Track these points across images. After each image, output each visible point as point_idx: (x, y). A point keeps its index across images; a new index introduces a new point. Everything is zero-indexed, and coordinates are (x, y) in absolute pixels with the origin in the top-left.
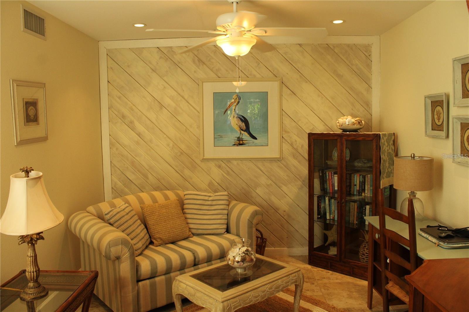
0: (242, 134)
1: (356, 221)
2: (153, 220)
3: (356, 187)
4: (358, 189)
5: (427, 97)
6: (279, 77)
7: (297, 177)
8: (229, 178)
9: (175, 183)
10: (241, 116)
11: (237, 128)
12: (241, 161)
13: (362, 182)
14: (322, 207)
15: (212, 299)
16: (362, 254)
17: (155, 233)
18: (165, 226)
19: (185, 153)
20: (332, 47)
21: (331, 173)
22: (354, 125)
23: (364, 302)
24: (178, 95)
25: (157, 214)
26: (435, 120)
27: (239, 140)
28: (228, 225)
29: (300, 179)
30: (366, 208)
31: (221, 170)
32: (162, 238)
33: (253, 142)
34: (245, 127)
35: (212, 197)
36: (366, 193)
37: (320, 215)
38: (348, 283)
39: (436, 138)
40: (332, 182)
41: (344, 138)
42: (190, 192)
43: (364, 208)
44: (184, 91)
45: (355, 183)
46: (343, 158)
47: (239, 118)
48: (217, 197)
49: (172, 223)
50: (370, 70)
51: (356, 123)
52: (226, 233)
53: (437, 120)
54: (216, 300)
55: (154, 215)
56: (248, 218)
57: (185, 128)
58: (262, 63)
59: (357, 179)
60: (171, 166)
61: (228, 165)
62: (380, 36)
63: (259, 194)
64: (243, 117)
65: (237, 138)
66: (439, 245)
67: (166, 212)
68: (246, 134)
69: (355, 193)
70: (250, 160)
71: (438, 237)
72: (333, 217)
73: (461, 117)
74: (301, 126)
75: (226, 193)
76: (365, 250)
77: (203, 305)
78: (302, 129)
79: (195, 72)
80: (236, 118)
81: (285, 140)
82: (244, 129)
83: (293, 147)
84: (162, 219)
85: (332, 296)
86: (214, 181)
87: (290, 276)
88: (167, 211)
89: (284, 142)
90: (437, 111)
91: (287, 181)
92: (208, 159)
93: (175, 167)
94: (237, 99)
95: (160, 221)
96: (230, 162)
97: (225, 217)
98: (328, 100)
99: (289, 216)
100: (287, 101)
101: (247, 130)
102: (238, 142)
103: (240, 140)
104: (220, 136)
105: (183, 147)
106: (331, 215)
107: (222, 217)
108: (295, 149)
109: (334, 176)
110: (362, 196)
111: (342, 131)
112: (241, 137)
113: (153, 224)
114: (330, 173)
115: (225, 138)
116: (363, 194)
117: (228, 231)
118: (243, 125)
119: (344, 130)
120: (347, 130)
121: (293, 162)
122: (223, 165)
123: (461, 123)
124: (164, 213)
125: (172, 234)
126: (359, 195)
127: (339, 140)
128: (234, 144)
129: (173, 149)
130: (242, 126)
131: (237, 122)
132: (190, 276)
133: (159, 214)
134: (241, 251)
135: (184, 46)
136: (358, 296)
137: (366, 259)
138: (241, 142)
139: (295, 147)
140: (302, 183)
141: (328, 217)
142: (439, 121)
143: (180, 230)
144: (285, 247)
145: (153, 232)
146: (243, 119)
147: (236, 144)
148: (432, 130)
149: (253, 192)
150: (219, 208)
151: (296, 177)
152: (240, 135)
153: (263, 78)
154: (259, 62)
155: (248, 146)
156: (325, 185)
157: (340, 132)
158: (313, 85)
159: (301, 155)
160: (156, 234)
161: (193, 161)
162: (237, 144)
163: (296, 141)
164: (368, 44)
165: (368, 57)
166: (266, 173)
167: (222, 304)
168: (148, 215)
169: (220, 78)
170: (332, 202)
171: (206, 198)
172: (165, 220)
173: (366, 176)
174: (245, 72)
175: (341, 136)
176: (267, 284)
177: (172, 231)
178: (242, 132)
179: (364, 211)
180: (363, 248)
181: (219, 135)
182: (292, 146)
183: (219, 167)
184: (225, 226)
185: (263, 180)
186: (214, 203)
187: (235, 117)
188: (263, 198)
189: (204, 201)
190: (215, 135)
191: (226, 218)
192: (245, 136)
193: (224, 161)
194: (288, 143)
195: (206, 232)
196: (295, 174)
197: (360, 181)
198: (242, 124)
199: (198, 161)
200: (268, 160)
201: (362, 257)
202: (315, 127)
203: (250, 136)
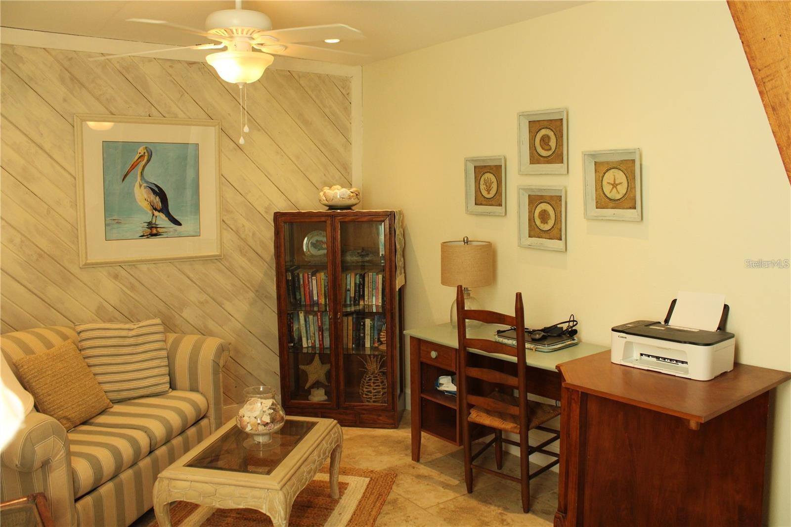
0: (156, 217)
1: (353, 344)
2: (45, 385)
3: (349, 292)
4: (353, 296)
5: (469, 161)
6: (216, 120)
7: (247, 285)
8: (134, 296)
9: (28, 315)
10: (154, 185)
11: (145, 205)
12: (154, 263)
13: (360, 284)
14: (296, 330)
15: (258, 489)
16: (368, 392)
17: (54, 410)
18: (70, 394)
19: (49, 255)
20: (296, 77)
21: (308, 275)
22: (350, 198)
23: (402, 455)
24: (29, 141)
25: (50, 372)
26: (480, 192)
27: (151, 228)
28: (171, 375)
29: (252, 289)
30: (365, 322)
31: (119, 282)
32: (69, 416)
33: (175, 230)
34: (160, 203)
35: (134, 331)
36: (366, 301)
37: (292, 343)
38: (362, 437)
39: (487, 215)
40: (309, 288)
41: (338, 220)
42: (87, 325)
43: (362, 323)
44: (42, 134)
45: (348, 287)
46: (336, 249)
47: (150, 188)
48: (141, 329)
49: (79, 385)
50: (349, 117)
51: (352, 196)
52: (171, 390)
53: (485, 192)
54: (266, 489)
55: (44, 375)
56: (212, 358)
57: (46, 207)
58: (187, 93)
59: (351, 281)
60: (19, 282)
61: (132, 273)
62: (362, 67)
63: (188, 319)
64: (157, 186)
65: (147, 224)
66: (537, 349)
67: (64, 367)
68: (162, 216)
69: (348, 302)
70: (171, 261)
71: (530, 340)
72: (312, 343)
73: (533, 187)
74: (251, 202)
75: (158, 321)
76: (372, 384)
77: (239, 504)
78: (253, 206)
79: (65, 100)
80: (145, 188)
81: (227, 225)
82: (159, 208)
83: (240, 237)
84: (60, 382)
85: (354, 458)
86: (105, 304)
87: (331, 433)
88: (65, 365)
89: (225, 229)
90: (485, 179)
91: (232, 294)
92: (93, 264)
93: (28, 285)
94: (146, 154)
95: (58, 385)
96: (136, 268)
97: (164, 362)
98: (291, 160)
99: (237, 351)
100: (229, 159)
101: (164, 209)
102: (149, 230)
103: (153, 227)
104: (117, 221)
105: (43, 244)
106: (309, 341)
107: (161, 362)
108: (242, 239)
109: (312, 279)
110: (359, 305)
111: (328, 208)
112: (154, 222)
113: (47, 392)
114: (306, 275)
115: (125, 224)
116: (362, 303)
117: (173, 386)
118: (157, 201)
119: (331, 207)
120: (338, 206)
121: (240, 261)
122: (123, 272)
123: (529, 195)
124: (60, 369)
125: (84, 406)
126: (355, 305)
127: (329, 222)
128: (142, 234)
129: (21, 248)
130: (155, 201)
131: (146, 196)
132: (184, 466)
133: (53, 373)
134: (266, 407)
135: (41, 48)
136: (388, 450)
137: (374, 397)
138: (154, 231)
139: (243, 236)
140: (256, 295)
141: (305, 345)
142: (489, 193)
143: (94, 396)
144: (232, 403)
145: (51, 409)
146: (156, 189)
147: (145, 234)
148: (476, 204)
149: (177, 316)
150: (152, 348)
151: (245, 285)
152: (152, 219)
153: (190, 120)
154: (182, 92)
155: (167, 237)
156: (298, 294)
157: (324, 209)
158: (269, 136)
159: (252, 248)
160: (57, 411)
161: (65, 269)
162: (147, 235)
163: (244, 226)
164: (346, 77)
165: (346, 96)
166: (197, 283)
167: (281, 493)
168: (34, 377)
169: (114, 116)
170: (310, 320)
171: (124, 333)
172: (65, 381)
173: (366, 275)
174: (158, 108)
175: (333, 215)
176: (313, 451)
177: (83, 400)
178: (156, 213)
179: (362, 327)
180: (367, 383)
181: (114, 220)
182: (237, 234)
183: (116, 277)
184: (167, 379)
185: (194, 295)
186: (141, 340)
187: (142, 186)
188: (194, 325)
189: (121, 340)
190: (107, 219)
191: (166, 363)
192: (162, 220)
193: (124, 267)
194: (232, 229)
195: (137, 393)
196: (245, 281)
197: (355, 284)
198: (155, 199)
199: (75, 269)
200: (201, 259)
201: (368, 397)
202: (271, 204)
203: (170, 220)
